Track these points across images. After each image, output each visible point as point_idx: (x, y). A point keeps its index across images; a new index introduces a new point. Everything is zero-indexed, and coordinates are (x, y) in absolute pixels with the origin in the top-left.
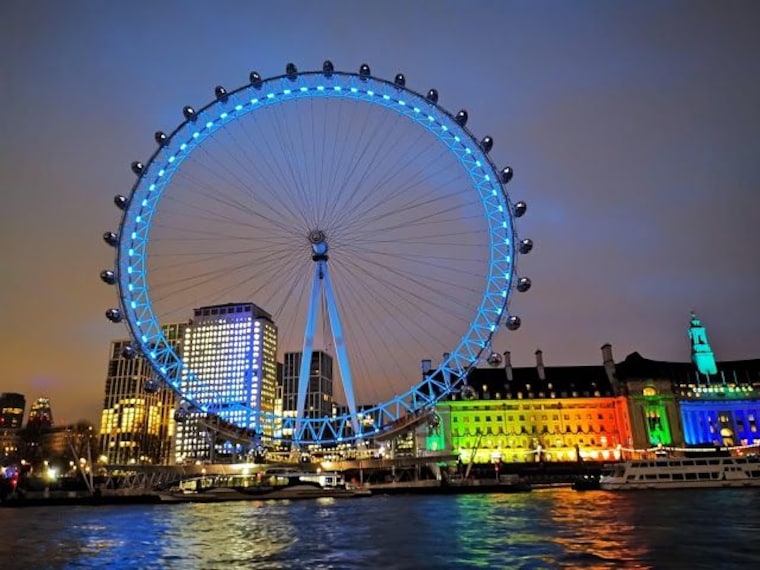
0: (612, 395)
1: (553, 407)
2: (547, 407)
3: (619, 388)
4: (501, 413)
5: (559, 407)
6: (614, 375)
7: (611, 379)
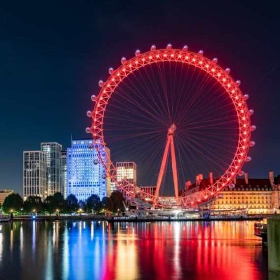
0: (272, 190)
1: (251, 194)
2: (248, 194)
3: (275, 188)
4: (231, 196)
5: (253, 194)
6: (274, 183)
7: (272, 184)
